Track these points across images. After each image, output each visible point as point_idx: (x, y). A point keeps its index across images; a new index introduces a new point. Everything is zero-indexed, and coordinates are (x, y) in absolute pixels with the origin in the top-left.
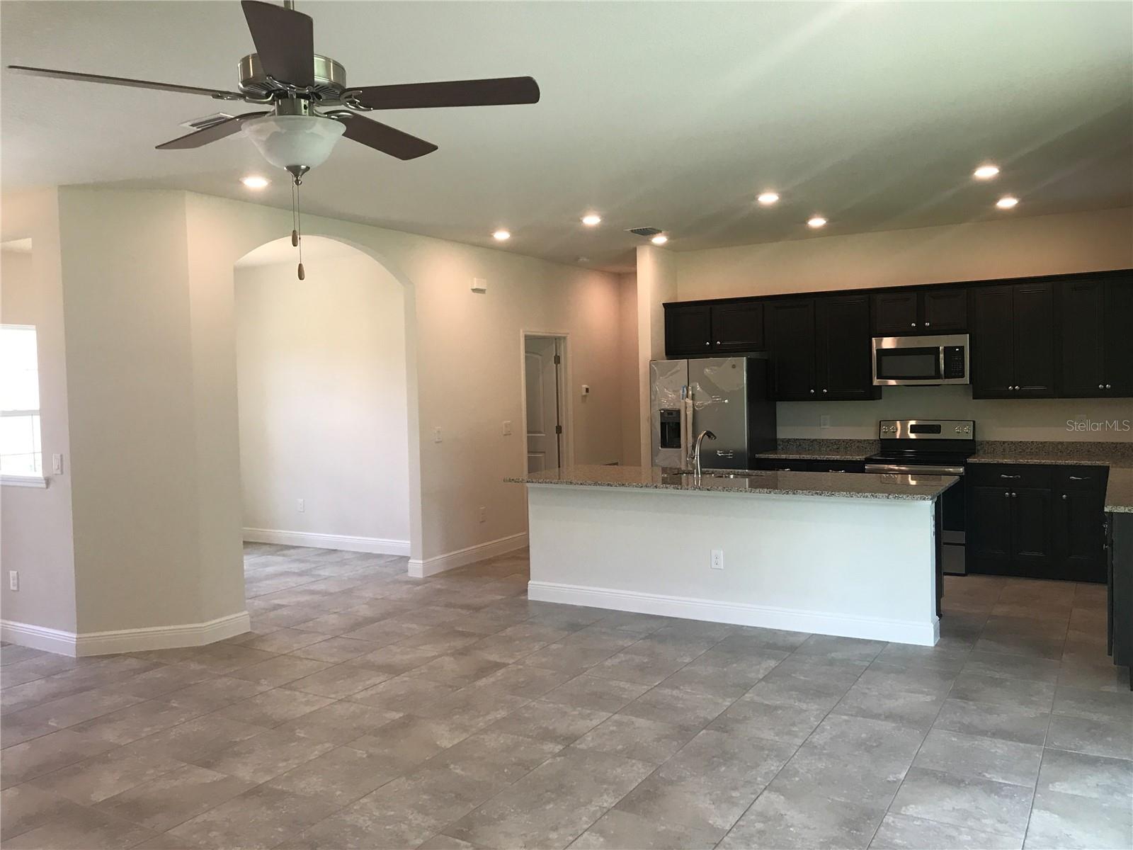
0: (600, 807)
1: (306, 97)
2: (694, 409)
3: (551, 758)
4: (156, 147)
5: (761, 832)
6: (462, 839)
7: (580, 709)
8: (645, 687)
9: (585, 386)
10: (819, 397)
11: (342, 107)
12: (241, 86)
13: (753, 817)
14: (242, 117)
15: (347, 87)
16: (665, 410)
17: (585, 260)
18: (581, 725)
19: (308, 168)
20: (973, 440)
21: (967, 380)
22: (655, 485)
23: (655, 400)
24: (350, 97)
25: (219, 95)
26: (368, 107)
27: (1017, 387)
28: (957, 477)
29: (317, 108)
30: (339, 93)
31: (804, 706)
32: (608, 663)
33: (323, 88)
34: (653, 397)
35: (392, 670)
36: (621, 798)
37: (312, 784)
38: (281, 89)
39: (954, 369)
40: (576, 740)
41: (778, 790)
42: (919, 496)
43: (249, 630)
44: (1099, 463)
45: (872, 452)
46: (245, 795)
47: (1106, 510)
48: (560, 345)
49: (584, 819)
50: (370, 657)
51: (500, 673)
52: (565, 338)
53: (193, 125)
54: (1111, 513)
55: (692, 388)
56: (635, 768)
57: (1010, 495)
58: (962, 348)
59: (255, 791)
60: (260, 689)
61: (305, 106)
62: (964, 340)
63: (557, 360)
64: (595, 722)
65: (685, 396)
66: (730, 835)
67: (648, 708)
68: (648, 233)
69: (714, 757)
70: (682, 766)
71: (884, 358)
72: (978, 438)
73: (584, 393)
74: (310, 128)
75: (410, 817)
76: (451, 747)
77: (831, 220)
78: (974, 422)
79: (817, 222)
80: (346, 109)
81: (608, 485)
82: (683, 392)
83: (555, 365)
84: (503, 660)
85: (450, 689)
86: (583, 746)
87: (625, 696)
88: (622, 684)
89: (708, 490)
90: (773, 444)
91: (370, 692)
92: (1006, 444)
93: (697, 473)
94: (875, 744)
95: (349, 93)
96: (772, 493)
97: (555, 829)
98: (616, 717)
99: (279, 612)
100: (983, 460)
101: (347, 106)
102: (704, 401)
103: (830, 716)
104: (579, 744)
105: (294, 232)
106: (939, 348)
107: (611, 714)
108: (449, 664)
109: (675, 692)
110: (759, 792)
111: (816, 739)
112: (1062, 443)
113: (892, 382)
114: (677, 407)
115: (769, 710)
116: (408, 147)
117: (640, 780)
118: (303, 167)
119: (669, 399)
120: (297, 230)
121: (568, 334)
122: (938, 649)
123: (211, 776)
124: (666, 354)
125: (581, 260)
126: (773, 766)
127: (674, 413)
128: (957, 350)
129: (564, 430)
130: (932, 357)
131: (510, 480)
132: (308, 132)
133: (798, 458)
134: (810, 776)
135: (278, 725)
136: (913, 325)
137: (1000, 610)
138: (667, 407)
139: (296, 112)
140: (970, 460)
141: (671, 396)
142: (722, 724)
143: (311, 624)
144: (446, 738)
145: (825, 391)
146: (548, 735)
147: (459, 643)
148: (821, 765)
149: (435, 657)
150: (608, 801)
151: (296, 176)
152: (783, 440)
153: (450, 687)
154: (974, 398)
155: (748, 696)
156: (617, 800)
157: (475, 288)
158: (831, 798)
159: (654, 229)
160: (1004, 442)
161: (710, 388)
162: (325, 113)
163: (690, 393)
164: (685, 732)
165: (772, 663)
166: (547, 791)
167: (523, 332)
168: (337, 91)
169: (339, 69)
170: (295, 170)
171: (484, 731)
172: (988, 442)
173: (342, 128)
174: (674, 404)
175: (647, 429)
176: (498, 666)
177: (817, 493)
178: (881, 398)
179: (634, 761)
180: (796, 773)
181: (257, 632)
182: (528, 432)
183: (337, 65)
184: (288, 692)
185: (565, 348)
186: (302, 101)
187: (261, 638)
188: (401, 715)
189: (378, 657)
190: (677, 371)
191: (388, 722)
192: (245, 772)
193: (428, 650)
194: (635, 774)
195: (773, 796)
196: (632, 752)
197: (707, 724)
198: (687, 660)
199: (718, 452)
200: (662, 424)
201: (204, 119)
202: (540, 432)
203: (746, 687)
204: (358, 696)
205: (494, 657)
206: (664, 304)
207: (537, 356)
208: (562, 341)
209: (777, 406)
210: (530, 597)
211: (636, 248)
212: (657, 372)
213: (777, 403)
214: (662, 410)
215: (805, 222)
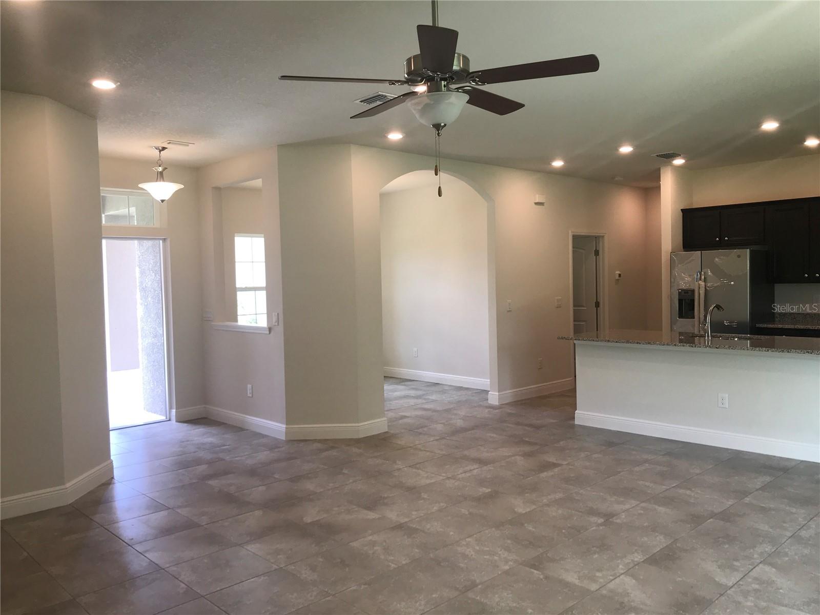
0: (632, 560)
1: (445, 79)
2: (706, 289)
3: (596, 526)
4: (351, 118)
5: (756, 591)
6: (535, 569)
7: (616, 497)
8: (664, 487)
9: (618, 272)
10: (812, 280)
11: (468, 84)
12: (406, 76)
13: (750, 580)
14: (404, 95)
15: (471, 71)
16: (682, 290)
17: (620, 178)
18: (617, 508)
19: (445, 125)
22: (674, 344)
23: (674, 282)
24: (473, 77)
25: (392, 82)
26: (483, 83)
29: (450, 86)
30: (465, 75)
31: (794, 510)
32: (637, 469)
33: (456, 72)
34: (672, 280)
35: (481, 462)
36: (647, 556)
37: (434, 526)
38: (431, 75)
40: (613, 517)
41: (772, 565)
43: (387, 430)
46: (393, 529)
48: (599, 242)
49: (621, 566)
50: (466, 453)
51: (556, 470)
52: (603, 237)
53: (361, 102)
55: (705, 273)
56: (658, 538)
59: (399, 527)
60: (396, 467)
61: (444, 85)
63: (597, 253)
64: (627, 506)
65: (698, 279)
66: (733, 589)
67: (668, 501)
68: (670, 156)
69: (719, 538)
70: (694, 541)
73: (617, 277)
74: (447, 100)
75: (500, 553)
76: (524, 514)
79: (812, 142)
80: (469, 85)
81: (638, 343)
82: (697, 275)
83: (595, 257)
84: (560, 462)
85: (522, 477)
86: (618, 521)
87: (649, 492)
88: (647, 484)
89: (717, 348)
90: (772, 316)
91: (468, 474)
93: (708, 336)
95: (472, 75)
96: (770, 351)
97: (599, 570)
98: (643, 505)
99: (405, 420)
101: (470, 83)
102: (714, 283)
103: (815, 518)
104: (616, 519)
105: (436, 166)
107: (638, 502)
108: (520, 461)
109: (688, 492)
110: (756, 564)
111: (803, 533)
114: (692, 287)
115: (763, 510)
116: (505, 106)
117: (662, 547)
118: (442, 124)
119: (685, 281)
120: (438, 165)
121: (605, 234)
123: (372, 515)
124: (683, 247)
125: (616, 179)
126: (768, 548)
127: (689, 292)
129: (601, 305)
131: (562, 338)
132: (447, 101)
133: (793, 327)
134: (797, 557)
135: (411, 489)
138: (684, 287)
139: (438, 89)
141: (687, 279)
142: (726, 516)
143: (425, 429)
144: (521, 507)
145: (817, 275)
146: (593, 512)
147: (527, 449)
148: (806, 551)
149: (509, 456)
150: (638, 557)
151: (438, 130)
152: (779, 314)
153: (523, 475)
155: (747, 500)
156: (645, 558)
157: (537, 201)
158: (814, 573)
159: (675, 154)
161: (719, 273)
162: (455, 89)
163: (703, 277)
164: (696, 519)
165: (768, 479)
166: (593, 547)
167: (572, 232)
168: (465, 74)
169: (466, 59)
170: (437, 127)
171: (548, 505)
173: (467, 97)
174: (690, 286)
175: (667, 305)
176: (555, 465)
177: (808, 352)
179: (657, 534)
180: (786, 554)
181: (392, 432)
182: (574, 306)
183: (464, 57)
184: (414, 470)
185: (603, 243)
186: (443, 82)
187: (394, 436)
188: (490, 490)
189: (473, 453)
191: (480, 494)
192: (393, 515)
193: (505, 452)
194: (658, 542)
195: (767, 568)
196: (654, 528)
197: (713, 515)
198: (698, 471)
199: (725, 322)
200: (679, 300)
201: (369, 97)
202: (584, 307)
203: (746, 493)
204: (460, 476)
205: (552, 459)
206: (681, 210)
207: (581, 251)
208: (601, 239)
209: (775, 288)
210: (577, 422)
211: (660, 168)
212: (676, 261)
213: (775, 284)
214: (680, 289)
215: (801, 142)
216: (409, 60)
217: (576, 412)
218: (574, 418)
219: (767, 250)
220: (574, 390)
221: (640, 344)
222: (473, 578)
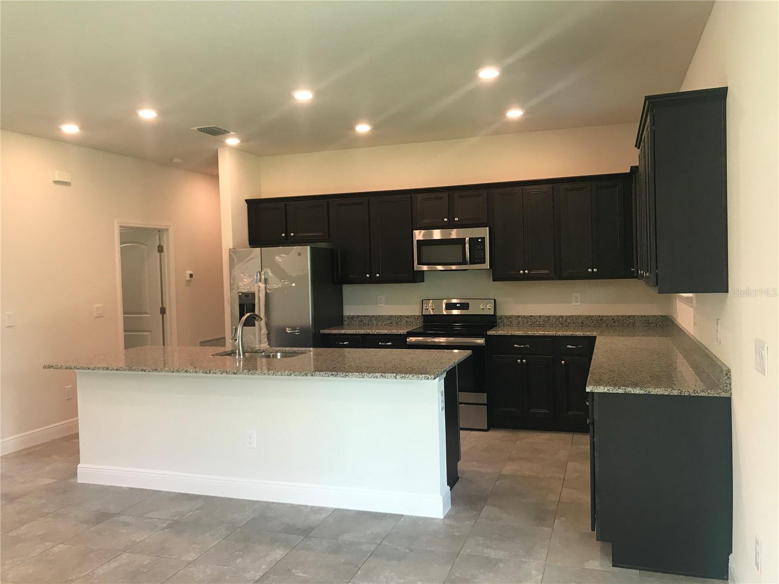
2: (266, 291)
9: (191, 272)
10: (373, 281)
16: (243, 293)
17: (179, 160)
20: (495, 315)
21: (487, 265)
22: (186, 369)
23: (234, 284)
27: (526, 271)
34: (232, 282)
39: (476, 259)
42: (423, 376)
44: (589, 334)
45: (417, 326)
47: (588, 390)
48: (163, 237)
52: (167, 230)
54: (592, 393)
55: (265, 272)
57: (522, 361)
58: (483, 239)
62: (483, 232)
63: (160, 249)
65: (258, 280)
68: (217, 132)
71: (424, 248)
72: (499, 314)
73: (188, 278)
77: (376, 127)
78: (495, 300)
79: (363, 128)
82: (257, 276)
83: (158, 254)
90: (339, 320)
92: (520, 318)
93: (239, 354)
100: (500, 333)
102: (275, 284)
106: (465, 239)
112: (562, 317)
113: (440, 268)
114: (252, 290)
119: (246, 284)
121: (170, 226)
122: (448, 522)
124: (250, 244)
125: (175, 160)
127: (250, 296)
128: (480, 240)
129: (167, 311)
130: (461, 246)
131: (50, 367)
133: (355, 333)
136: (446, 220)
137: (509, 469)
138: (244, 291)
140: (490, 333)
141: (246, 280)
145: (378, 275)
152: (348, 317)
154: (493, 281)
157: (56, 180)
159: (225, 131)
160: (518, 316)
161: (280, 273)
163: (263, 277)
167: (118, 223)
172: (506, 317)
174: (250, 288)
175: (230, 308)
177: (332, 375)
178: (424, 282)
182: (124, 313)
185: (168, 236)
190: (252, 258)
199: (287, 329)
200: (240, 305)
202: (147, 314)
206: (246, 200)
207: (143, 246)
208: (165, 232)
209: (343, 288)
210: (80, 480)
211: (217, 149)
212: (235, 259)
213: (343, 285)
214: (240, 292)
215: (352, 128)
217: (79, 465)
218: (75, 475)
219: (331, 247)
220: (76, 436)
221: (145, 371)
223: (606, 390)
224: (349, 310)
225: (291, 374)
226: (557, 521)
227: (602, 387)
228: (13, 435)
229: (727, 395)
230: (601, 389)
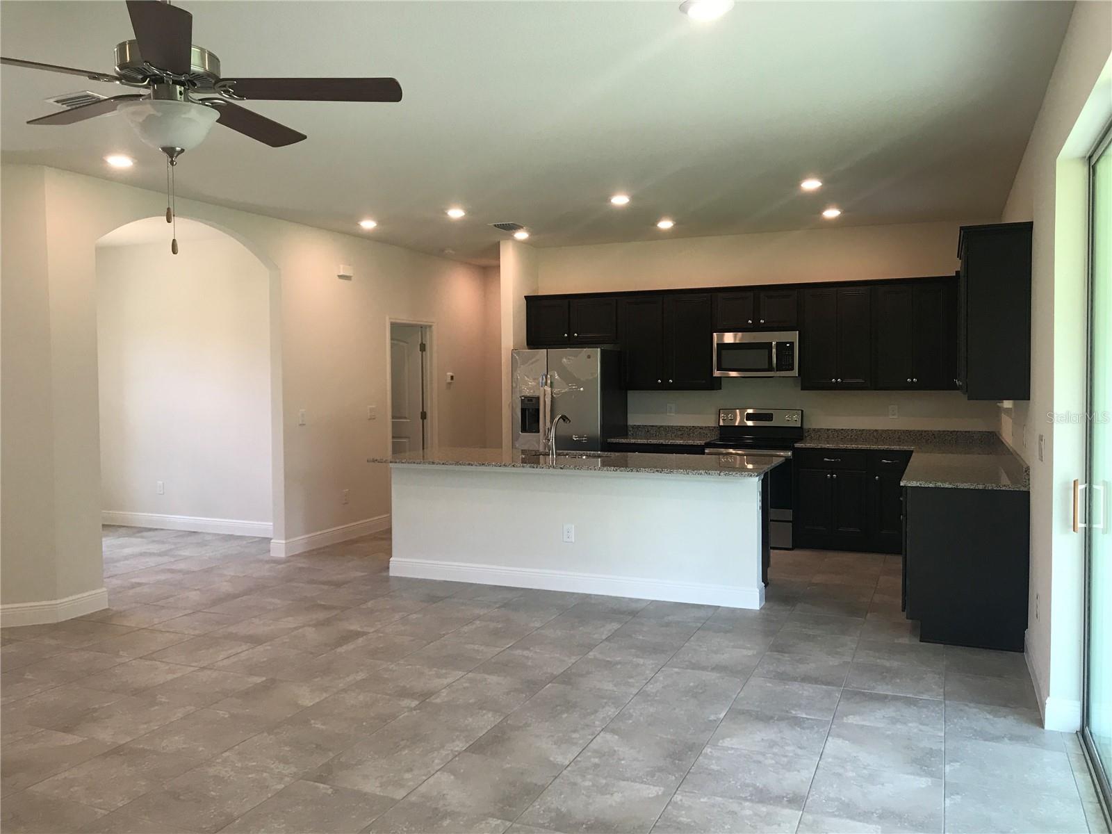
0: (452, 750)
1: (181, 84)
2: (552, 396)
3: (408, 711)
4: (28, 122)
5: (596, 766)
6: (322, 783)
7: (435, 669)
8: (498, 649)
9: (450, 374)
10: (666, 387)
11: (217, 95)
12: (118, 69)
13: (589, 754)
14: (116, 98)
15: (221, 78)
16: (525, 397)
17: (451, 251)
18: (437, 683)
19: (183, 150)
20: (801, 428)
21: (795, 373)
23: (516, 387)
24: (225, 86)
25: (95, 76)
26: (241, 97)
27: (839, 380)
28: (784, 458)
29: (191, 95)
30: (213, 82)
31: (641, 661)
32: (466, 629)
33: (198, 76)
34: (514, 385)
35: (255, 640)
36: (471, 743)
37: (175, 742)
38: (157, 75)
39: (785, 364)
40: (431, 696)
41: (613, 732)
42: (746, 473)
43: (107, 607)
44: (906, 448)
45: (713, 437)
46: (105, 755)
47: (902, 484)
48: (425, 336)
49: (436, 761)
50: (233, 629)
51: (360, 640)
52: (430, 326)
53: (57, 102)
54: (905, 487)
55: (551, 376)
56: (485, 717)
57: (832, 477)
58: (792, 344)
59: (117, 751)
60: (118, 660)
61: (180, 92)
62: (793, 337)
63: (423, 348)
64: (449, 680)
65: (544, 384)
66: (569, 768)
67: (501, 667)
68: (511, 228)
69: (557, 706)
70: (528, 714)
71: (724, 352)
72: (805, 426)
73: (449, 380)
74: (185, 113)
75: (273, 766)
76: (311, 706)
77: (678, 223)
78: (802, 411)
79: (665, 225)
80: (221, 97)
81: (469, 464)
82: (543, 380)
83: (420, 352)
84: (365, 629)
85: (311, 656)
86: (438, 701)
87: (479, 657)
88: (476, 647)
89: (561, 468)
90: (624, 430)
91: (234, 659)
92: (830, 431)
93: (553, 455)
94: (701, 691)
95: (222, 83)
97: (410, 770)
98: (470, 675)
99: (138, 590)
100: (808, 445)
101: (221, 94)
102: (562, 389)
103: (663, 669)
104: (436, 698)
105: (169, 209)
106: (772, 343)
107: (464, 673)
108: (310, 633)
109: (526, 653)
110: (597, 733)
111: (650, 688)
112: (876, 431)
113: (733, 374)
114: (536, 394)
115: (609, 665)
116: (278, 136)
117: (489, 728)
118: (178, 149)
119: (529, 387)
120: (171, 208)
121: (434, 322)
122: (763, 611)
123: (71, 739)
124: (527, 345)
125: (447, 252)
126: (611, 711)
127: (534, 400)
128: (788, 345)
129: (429, 415)
130: (766, 352)
131: (374, 461)
132: (183, 116)
133: (647, 442)
134: (642, 718)
135: (138, 692)
136: (750, 322)
137: (818, 579)
138: (527, 394)
139: (171, 97)
140: (797, 445)
141: (532, 383)
142: (567, 678)
143: (171, 600)
144: (307, 698)
145: (671, 381)
146: (404, 693)
147: (322, 615)
148: (652, 710)
149: (296, 628)
150: (460, 746)
151: (172, 157)
152: (633, 427)
153: (312, 653)
154: (801, 390)
155: (591, 655)
156: (468, 745)
157: (341, 274)
158: (659, 735)
159: (516, 225)
160: (828, 430)
161: (567, 377)
162: (199, 100)
163: (549, 382)
164: (532, 686)
165: (615, 626)
166: (403, 740)
167: (390, 319)
168: (211, 80)
169: (214, 59)
170: (170, 152)
171: (345, 691)
172: (814, 430)
173: (216, 115)
174: (534, 392)
175: (509, 414)
176: (358, 634)
177: (658, 471)
178: (721, 389)
179: (484, 712)
180: (631, 716)
181: (114, 609)
182: (393, 417)
183: (211, 55)
184: (148, 663)
185: (431, 337)
186: (178, 87)
187: (120, 614)
188: (264, 679)
189: (242, 629)
190: (537, 360)
191: (251, 685)
192: (105, 735)
193: (290, 622)
194: (485, 722)
195: (609, 736)
196: (483, 705)
197: (553, 679)
198: (538, 625)
199: (574, 436)
200: (522, 409)
201: (69, 96)
202: (405, 418)
203: (590, 647)
204: (220, 664)
205: (355, 627)
206: (525, 297)
207: (402, 344)
208: (428, 329)
209: (628, 395)
210: (392, 573)
211: (499, 242)
212: (519, 361)
213: (629, 392)
214: (523, 396)
215: (654, 223)
216: (122, 47)
217: (391, 559)
218: (388, 568)
219: (619, 350)
220: (389, 531)
221: (472, 465)
222: (228, 810)
223: (918, 485)
224: (634, 419)
225: (617, 470)
226: (869, 615)
227: (915, 482)
228: (301, 535)
229: (1025, 489)
230: (914, 484)
